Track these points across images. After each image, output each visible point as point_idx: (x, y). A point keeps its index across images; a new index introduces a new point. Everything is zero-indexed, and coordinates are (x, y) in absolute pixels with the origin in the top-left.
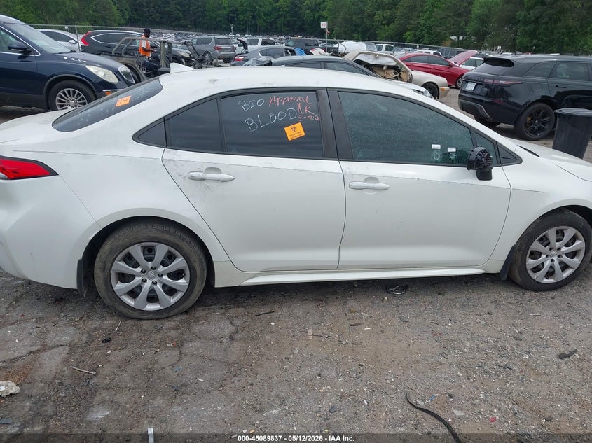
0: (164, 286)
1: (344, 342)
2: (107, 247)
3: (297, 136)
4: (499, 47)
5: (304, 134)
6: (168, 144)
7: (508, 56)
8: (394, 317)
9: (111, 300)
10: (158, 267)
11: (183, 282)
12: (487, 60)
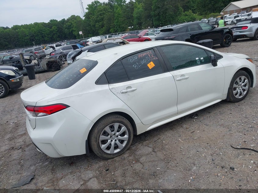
0: (119, 140)
1: (195, 139)
2: (96, 131)
3: (153, 67)
4: (149, 27)
5: (154, 65)
6: (109, 82)
7: (170, 27)
8: (203, 125)
9: (101, 154)
10: (116, 133)
11: (126, 136)
12: (161, 31)
